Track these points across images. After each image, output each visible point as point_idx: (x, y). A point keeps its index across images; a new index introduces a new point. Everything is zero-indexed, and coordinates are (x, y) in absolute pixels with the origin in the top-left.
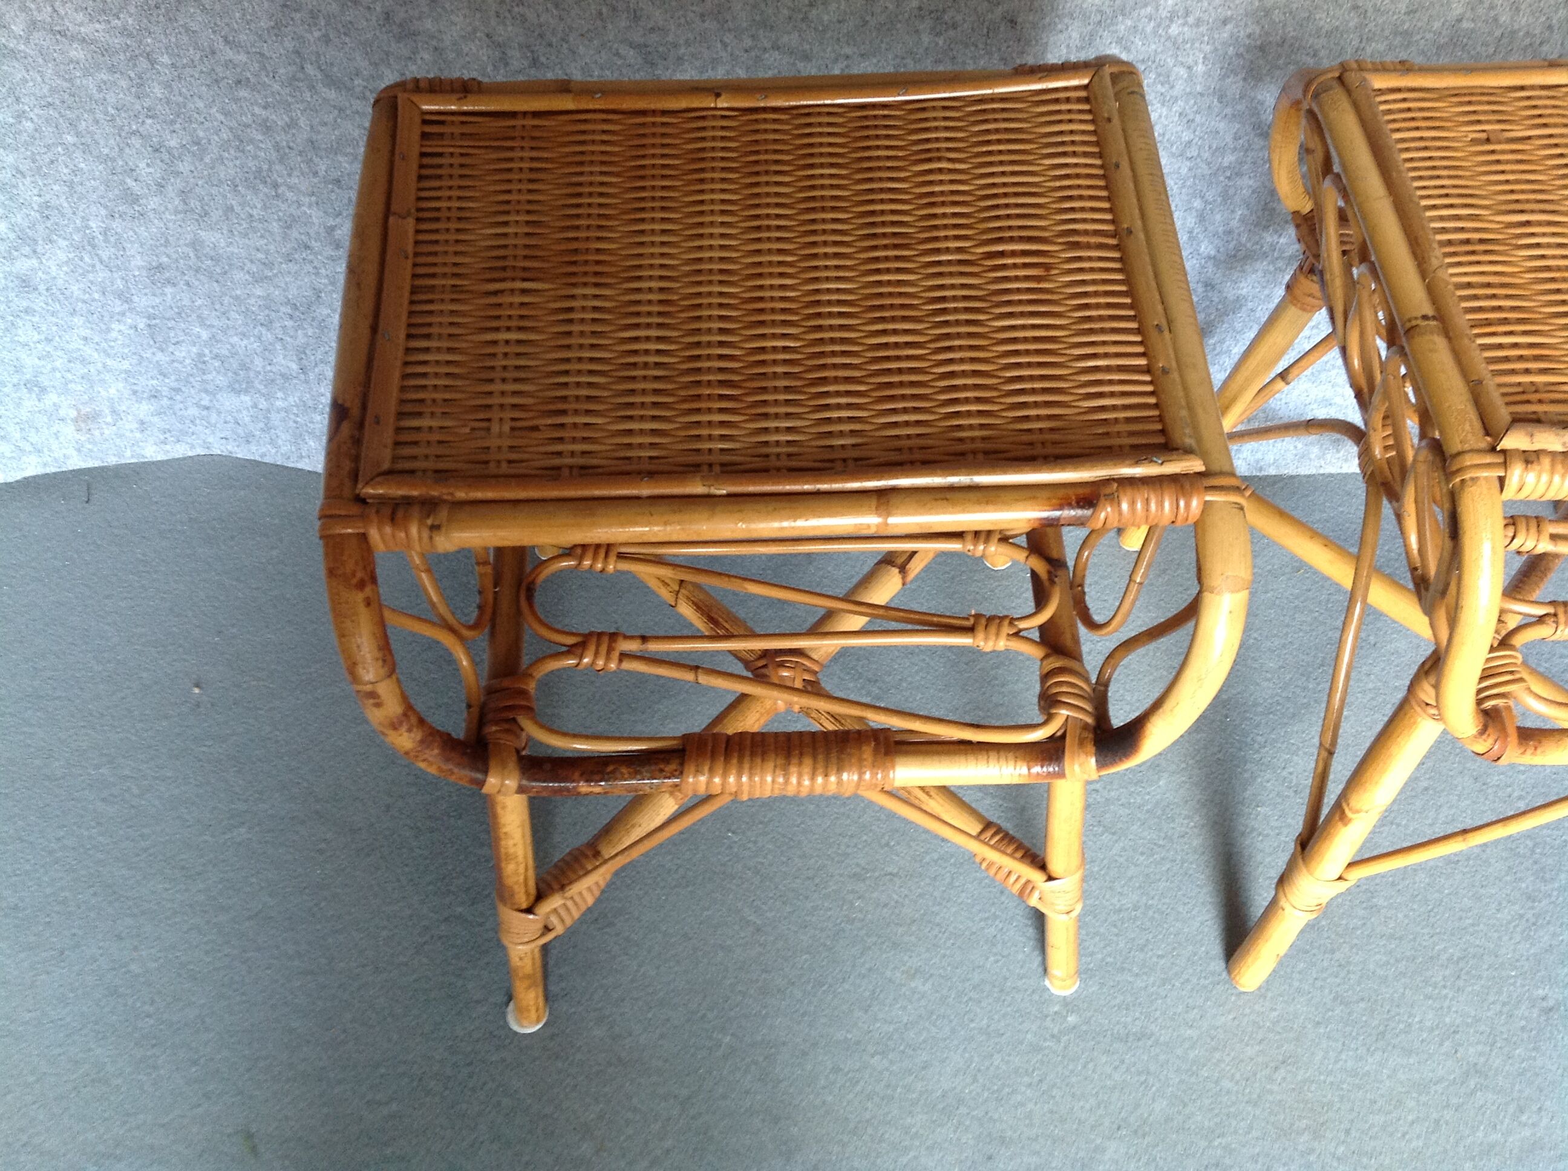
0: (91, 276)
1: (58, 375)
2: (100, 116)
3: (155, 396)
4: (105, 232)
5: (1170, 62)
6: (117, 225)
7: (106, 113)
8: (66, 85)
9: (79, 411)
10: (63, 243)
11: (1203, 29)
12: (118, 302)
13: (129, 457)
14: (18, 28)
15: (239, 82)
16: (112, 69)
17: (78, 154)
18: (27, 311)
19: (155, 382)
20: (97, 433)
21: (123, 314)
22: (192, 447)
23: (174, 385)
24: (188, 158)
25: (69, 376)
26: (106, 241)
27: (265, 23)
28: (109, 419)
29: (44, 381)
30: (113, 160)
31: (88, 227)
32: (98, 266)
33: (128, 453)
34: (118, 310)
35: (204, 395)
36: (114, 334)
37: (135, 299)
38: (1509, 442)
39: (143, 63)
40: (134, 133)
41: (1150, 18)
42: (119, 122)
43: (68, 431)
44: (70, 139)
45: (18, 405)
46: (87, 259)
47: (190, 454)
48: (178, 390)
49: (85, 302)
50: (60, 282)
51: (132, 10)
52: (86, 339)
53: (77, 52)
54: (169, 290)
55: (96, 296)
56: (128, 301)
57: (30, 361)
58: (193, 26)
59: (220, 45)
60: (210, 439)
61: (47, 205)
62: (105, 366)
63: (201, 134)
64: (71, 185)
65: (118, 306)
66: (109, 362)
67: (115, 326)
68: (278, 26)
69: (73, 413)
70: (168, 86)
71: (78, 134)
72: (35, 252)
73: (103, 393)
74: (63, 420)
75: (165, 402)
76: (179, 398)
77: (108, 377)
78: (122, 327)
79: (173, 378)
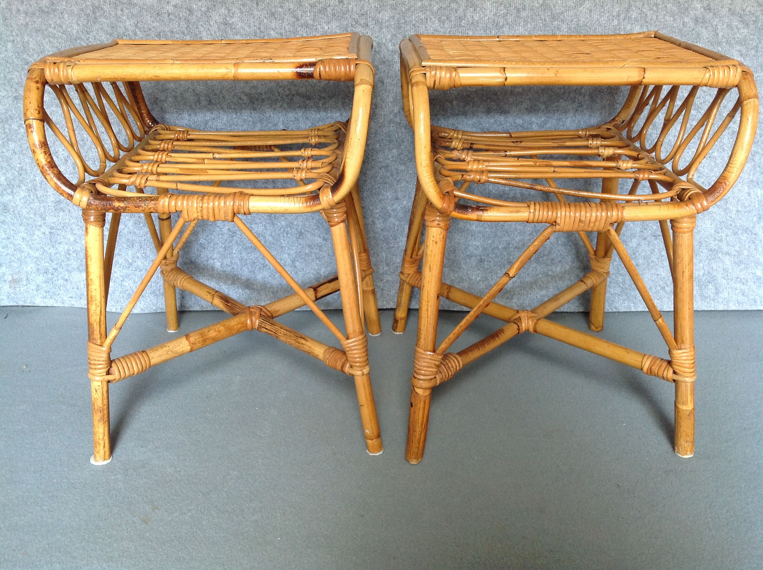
0: (32, 205)
1: (8, 257)
3: (46, 272)
9: (13, 278)
10: (24, 188)
12: (40, 219)
13: (28, 303)
19: (47, 264)
20: (18, 289)
21: (40, 226)
22: (57, 302)
23: (55, 266)
25: (13, 258)
26: (41, 187)
28: (24, 283)
31: (35, 180)
32: (36, 199)
33: (28, 301)
34: (39, 224)
35: (66, 273)
36: (35, 237)
37: (47, 218)
43: (6, 287)
46: (32, 197)
47: (55, 304)
48: (56, 269)
49: (27, 219)
50: (19, 208)
52: (23, 239)
54: (61, 214)
55: (32, 216)
56: (44, 219)
60: (65, 299)
61: (21, 169)
62: (29, 254)
65: (40, 222)
66: (31, 252)
67: (37, 232)
69: (10, 278)
72: (12, 192)
73: (25, 269)
74: (5, 281)
75: (50, 276)
76: (56, 274)
77: (28, 260)
78: (39, 233)
79: (55, 262)
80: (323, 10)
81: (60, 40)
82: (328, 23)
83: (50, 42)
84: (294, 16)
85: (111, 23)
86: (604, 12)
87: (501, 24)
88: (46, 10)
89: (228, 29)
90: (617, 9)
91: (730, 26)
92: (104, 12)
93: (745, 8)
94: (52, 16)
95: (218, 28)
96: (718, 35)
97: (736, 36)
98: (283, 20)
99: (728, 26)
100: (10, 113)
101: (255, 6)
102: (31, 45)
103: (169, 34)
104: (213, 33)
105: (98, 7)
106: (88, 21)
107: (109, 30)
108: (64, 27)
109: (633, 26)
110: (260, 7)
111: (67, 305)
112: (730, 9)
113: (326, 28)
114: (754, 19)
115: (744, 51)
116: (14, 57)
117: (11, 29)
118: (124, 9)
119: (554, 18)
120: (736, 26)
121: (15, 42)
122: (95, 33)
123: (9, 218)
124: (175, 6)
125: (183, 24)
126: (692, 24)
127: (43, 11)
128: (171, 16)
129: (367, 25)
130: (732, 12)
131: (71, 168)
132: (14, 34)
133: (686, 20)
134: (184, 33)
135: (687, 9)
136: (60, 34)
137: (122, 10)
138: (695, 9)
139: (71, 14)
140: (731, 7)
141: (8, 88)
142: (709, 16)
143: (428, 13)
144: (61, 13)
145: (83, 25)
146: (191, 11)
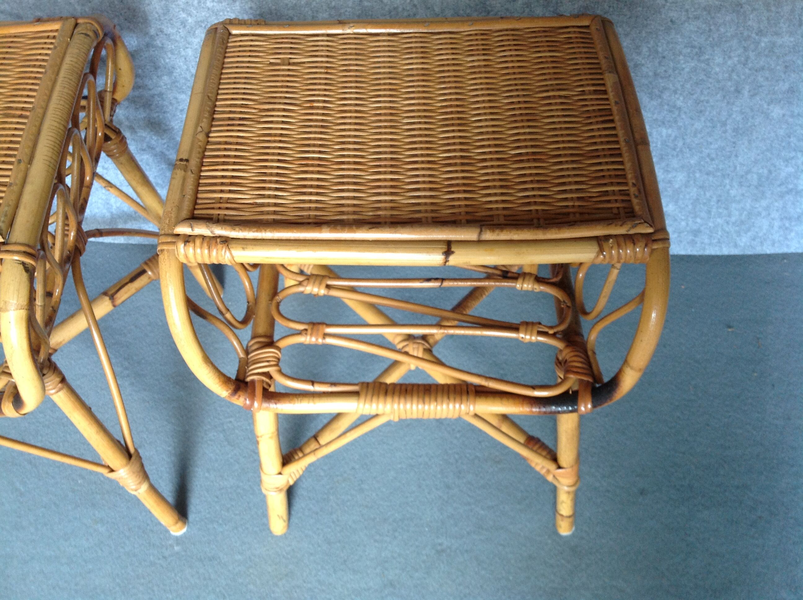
38: (179, 229)
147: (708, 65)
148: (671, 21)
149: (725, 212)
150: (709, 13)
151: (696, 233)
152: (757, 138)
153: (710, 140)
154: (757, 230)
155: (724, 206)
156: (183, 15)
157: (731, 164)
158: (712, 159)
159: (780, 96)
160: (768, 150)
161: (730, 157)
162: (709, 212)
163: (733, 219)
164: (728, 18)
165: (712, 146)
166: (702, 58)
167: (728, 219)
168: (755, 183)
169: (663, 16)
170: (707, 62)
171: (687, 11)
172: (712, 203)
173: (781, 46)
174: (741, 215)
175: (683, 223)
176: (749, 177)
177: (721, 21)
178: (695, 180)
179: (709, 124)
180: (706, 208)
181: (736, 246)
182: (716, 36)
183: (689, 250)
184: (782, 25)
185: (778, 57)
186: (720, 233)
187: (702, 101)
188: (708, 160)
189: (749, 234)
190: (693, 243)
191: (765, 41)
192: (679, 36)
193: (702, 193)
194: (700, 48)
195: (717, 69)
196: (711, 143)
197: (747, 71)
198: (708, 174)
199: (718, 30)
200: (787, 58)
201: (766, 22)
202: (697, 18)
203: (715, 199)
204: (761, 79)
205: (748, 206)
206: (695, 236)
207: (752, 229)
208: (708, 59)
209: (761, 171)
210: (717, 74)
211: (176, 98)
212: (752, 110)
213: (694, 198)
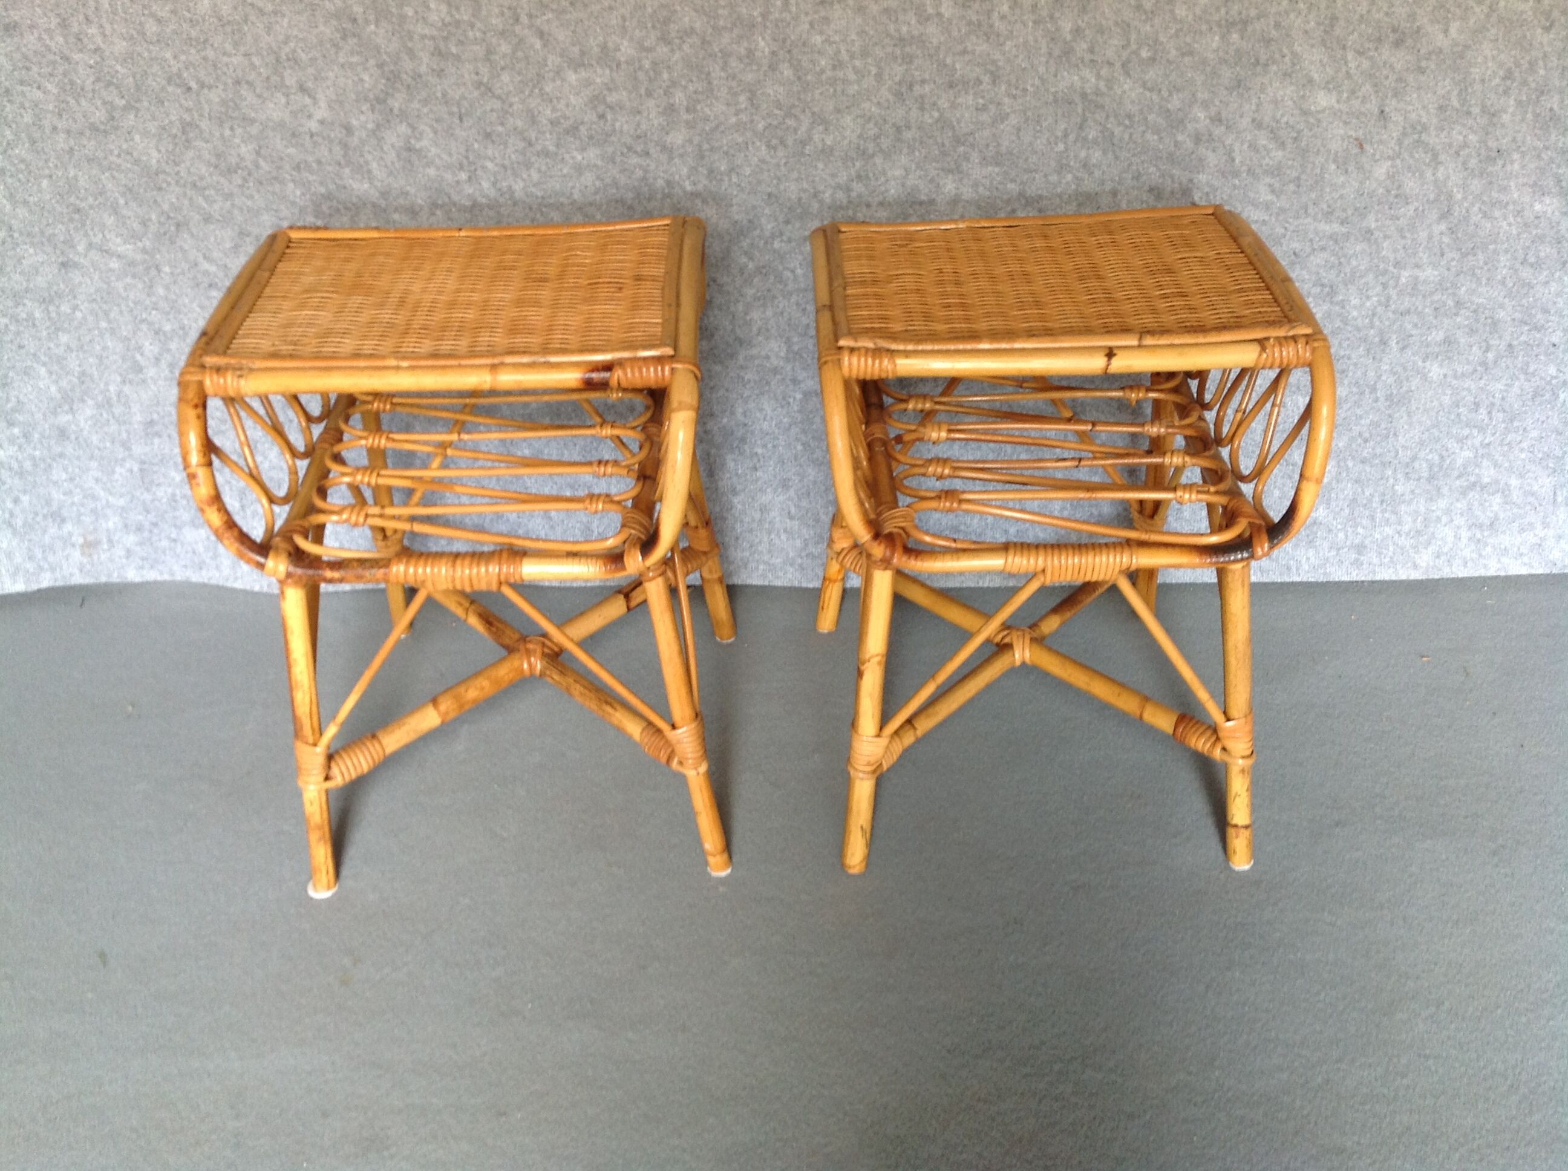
0: (106, 429)
1: (75, 509)
2: (124, 308)
3: (139, 529)
4: (119, 394)
5: (781, 268)
6: (127, 389)
7: (128, 306)
8: (105, 286)
9: (85, 540)
10: (90, 402)
11: (793, 244)
12: (121, 450)
13: (115, 578)
14: (81, 248)
15: (210, 286)
16: (134, 276)
17: (107, 335)
18: (62, 455)
19: (141, 517)
20: (95, 557)
21: (123, 460)
22: (161, 573)
23: (154, 520)
24: (176, 339)
25: (82, 510)
26: (119, 401)
27: (228, 245)
28: (105, 547)
29: (65, 513)
30: (129, 339)
31: (108, 390)
32: (112, 421)
33: (116, 575)
34: (120, 456)
35: (173, 529)
36: (116, 476)
37: (133, 447)
38: (842, 343)
39: (153, 272)
40: (143, 321)
41: (760, 237)
42: (135, 312)
43: (76, 555)
44: (103, 324)
45: (45, 531)
46: (105, 415)
47: (159, 578)
48: (155, 525)
49: (99, 449)
50: (85, 433)
51: (150, 236)
52: (97, 479)
53: (114, 264)
54: (156, 441)
56: (129, 449)
57: (57, 495)
58: (186, 247)
59: (201, 259)
60: (174, 569)
61: (83, 373)
62: (108, 502)
63: (186, 322)
64: (100, 358)
65: (121, 453)
66: (110, 499)
67: (118, 469)
68: (236, 247)
69: (81, 540)
70: (167, 288)
71: (109, 322)
72: (71, 409)
73: (104, 525)
74: (73, 545)
75: (146, 534)
76: (156, 531)
77: (109, 512)
78: (123, 471)
79: (153, 514)
80: (573, 131)
81: (130, 175)
82: (583, 149)
83: (114, 177)
84: (524, 139)
85: (214, 148)
86: (1040, 131)
87: (871, 151)
88: (102, 127)
89: (414, 158)
90: (1063, 127)
91: (1252, 146)
92: (201, 132)
93: (1279, 117)
94: (113, 137)
95: (398, 156)
96: (1233, 160)
97: (1264, 162)
98: (505, 144)
99: (1250, 146)
100: (55, 288)
101: (458, 121)
102: (82, 183)
103: (314, 165)
104: (389, 164)
105: (190, 124)
106: (176, 144)
107: (213, 160)
108: (135, 154)
109: (1091, 151)
110: (466, 124)
111: (178, 577)
112: (1254, 120)
113: (579, 157)
114: (1295, 135)
115: (1277, 185)
116: (53, 201)
117: (44, 157)
118: (236, 127)
119: (958, 141)
120: (1264, 146)
121: (54, 177)
122: (188, 163)
123: (69, 449)
124: (322, 122)
125: (338, 150)
126: (1189, 144)
127: (97, 130)
128: (315, 138)
129: (648, 154)
130: (1258, 124)
131: (167, 372)
132: (51, 165)
133: (1180, 138)
134: (340, 164)
135: (1182, 121)
136: (129, 166)
137: (232, 129)
138: (1196, 120)
139: (145, 134)
140: (1256, 115)
141: (49, 249)
142: (1218, 131)
143: (749, 134)
144: (129, 133)
145: (167, 151)
146: (349, 129)
147: (1343, 307)
148: (1295, 253)
149: (1393, 517)
150: (1336, 242)
151: (1360, 549)
152: (1417, 409)
153: (1359, 412)
154: (1439, 543)
155: (1389, 508)
156: (744, 260)
157: (1390, 445)
158: (1366, 441)
159: (1437, 350)
160: (1434, 426)
161: (1387, 437)
162: (1372, 518)
163: (1406, 528)
164: (1358, 248)
165: (1363, 422)
166: (1335, 299)
167: (1399, 528)
168: (1425, 475)
169: (1285, 248)
170: (1342, 304)
171: (1311, 240)
172: (1374, 505)
173: (1424, 281)
174: (1415, 521)
175: (1341, 535)
176: (1416, 465)
177: (1352, 252)
178: (1348, 469)
179: (1355, 390)
180: (1367, 513)
181: (1415, 566)
182: (1348, 270)
183: (1354, 574)
184: (1421, 254)
185: (1424, 296)
186: (1391, 549)
187: (1343, 357)
188: (1360, 441)
189: (1430, 549)
190: (1357, 563)
191: (1405, 276)
192: (1304, 272)
193: (1360, 490)
194: (1331, 287)
195: (1355, 313)
196: (1361, 417)
197: (1390, 314)
198: (1363, 461)
199: (1349, 263)
200: (1436, 297)
201: (1402, 251)
202: (1323, 249)
203: (1377, 499)
204: (1409, 327)
205: (1422, 509)
206: (1360, 553)
207: (1433, 541)
208: (1343, 301)
209: (1430, 457)
210: (1355, 319)
211: (709, 371)
212: (1405, 369)
213: (1351, 497)
